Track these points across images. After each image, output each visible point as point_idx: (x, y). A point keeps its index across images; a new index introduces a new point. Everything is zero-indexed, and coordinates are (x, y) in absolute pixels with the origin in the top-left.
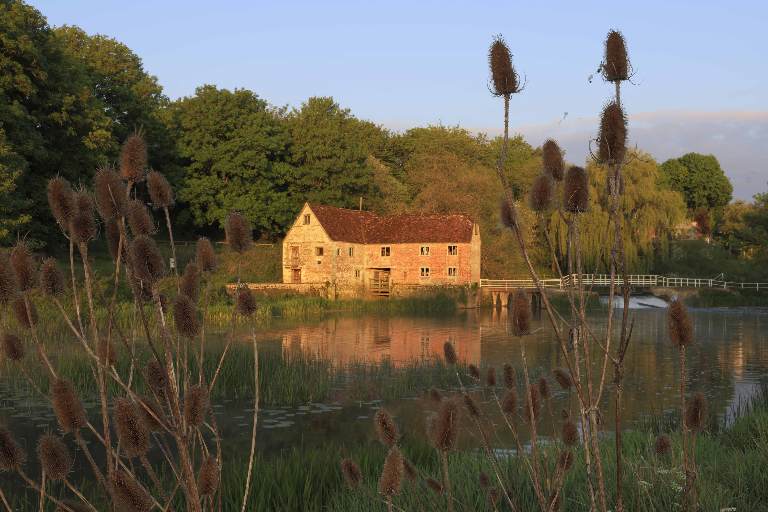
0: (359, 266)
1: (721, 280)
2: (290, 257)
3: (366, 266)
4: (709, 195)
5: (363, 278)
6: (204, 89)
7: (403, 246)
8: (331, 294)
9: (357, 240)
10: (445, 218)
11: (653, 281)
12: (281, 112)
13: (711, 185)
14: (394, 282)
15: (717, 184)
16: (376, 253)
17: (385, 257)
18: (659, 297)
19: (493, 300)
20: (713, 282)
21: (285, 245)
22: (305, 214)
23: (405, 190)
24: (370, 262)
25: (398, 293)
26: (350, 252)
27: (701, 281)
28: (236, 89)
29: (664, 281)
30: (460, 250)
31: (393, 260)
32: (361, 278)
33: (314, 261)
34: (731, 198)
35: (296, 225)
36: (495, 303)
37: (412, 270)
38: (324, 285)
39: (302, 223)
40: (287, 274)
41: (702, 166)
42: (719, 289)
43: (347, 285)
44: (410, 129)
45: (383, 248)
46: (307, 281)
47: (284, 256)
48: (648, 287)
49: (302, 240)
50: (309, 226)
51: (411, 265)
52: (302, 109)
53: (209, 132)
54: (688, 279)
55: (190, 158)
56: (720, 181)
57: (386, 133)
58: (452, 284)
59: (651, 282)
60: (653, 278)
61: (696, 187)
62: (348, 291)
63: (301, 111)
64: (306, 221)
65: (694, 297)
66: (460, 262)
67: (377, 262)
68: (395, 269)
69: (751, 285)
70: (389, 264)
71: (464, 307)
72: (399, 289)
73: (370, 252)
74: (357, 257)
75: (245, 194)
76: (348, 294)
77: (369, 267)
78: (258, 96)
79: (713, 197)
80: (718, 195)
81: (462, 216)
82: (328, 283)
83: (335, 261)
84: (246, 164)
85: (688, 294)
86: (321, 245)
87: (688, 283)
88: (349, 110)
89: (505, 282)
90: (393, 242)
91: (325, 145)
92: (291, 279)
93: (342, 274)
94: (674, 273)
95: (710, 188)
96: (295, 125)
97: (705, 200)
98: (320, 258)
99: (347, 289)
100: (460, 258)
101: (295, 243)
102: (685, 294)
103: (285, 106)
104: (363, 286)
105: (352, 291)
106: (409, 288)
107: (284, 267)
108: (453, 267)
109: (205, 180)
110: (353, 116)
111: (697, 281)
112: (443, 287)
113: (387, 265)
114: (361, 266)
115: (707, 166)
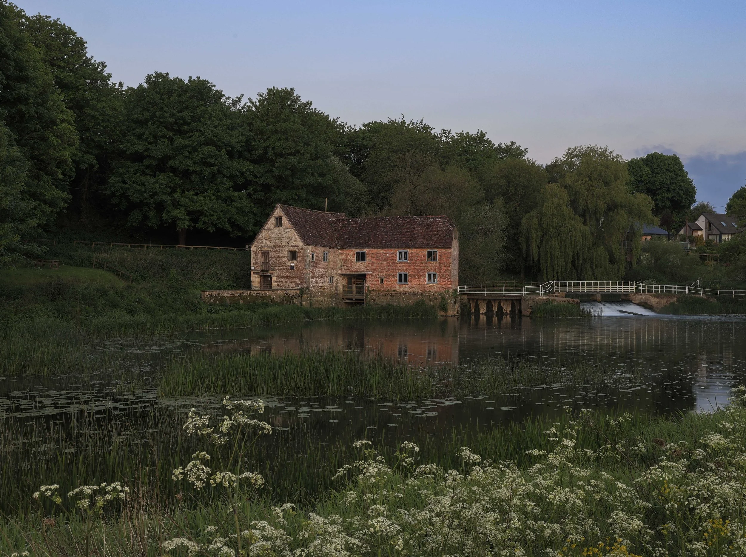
0: (332, 271)
1: (697, 287)
2: (259, 261)
3: (339, 272)
4: (673, 197)
5: (337, 284)
6: (155, 77)
7: (380, 251)
8: (306, 301)
9: (331, 244)
10: (423, 221)
11: (631, 288)
12: (235, 103)
13: (675, 187)
14: (370, 289)
15: (680, 186)
16: (350, 257)
17: (360, 262)
18: (638, 304)
19: (470, 308)
20: (689, 289)
21: (253, 248)
22: (276, 216)
23: (365, 189)
24: (344, 268)
25: (375, 300)
26: (324, 257)
27: (678, 288)
28: (190, 78)
29: (642, 288)
30: (440, 255)
31: (369, 265)
32: (334, 284)
33: (287, 266)
34: (694, 201)
35: (266, 228)
36: (473, 310)
37: (389, 276)
38: (298, 292)
39: (273, 226)
40: (256, 280)
41: (666, 167)
42: (697, 296)
43: (321, 291)
44: (367, 122)
45: (358, 254)
46: (278, 288)
47: (253, 261)
48: (626, 294)
49: (272, 244)
50: (281, 229)
51: (388, 271)
52: (259, 101)
53: (163, 125)
54: (665, 286)
55: (142, 153)
56: (684, 182)
57: (342, 126)
58: (431, 290)
59: (629, 289)
60: (631, 285)
61: (659, 189)
62: (322, 298)
63: (257, 104)
64: (277, 224)
65: (672, 304)
66: (440, 268)
67: (352, 268)
68: (371, 275)
69: (726, 292)
70: (365, 269)
71: (445, 314)
72: (375, 296)
73: (343, 257)
74: (331, 262)
75: (204, 193)
76: (322, 302)
77: (343, 273)
78: (214, 86)
79: (676, 199)
80: (682, 198)
81: (440, 220)
82: (302, 290)
83: (309, 266)
84: (205, 161)
85: (667, 301)
86: (295, 249)
87: (665, 289)
88: (311, 103)
89: (484, 289)
90: (368, 247)
91: (288, 140)
92: (259, 285)
93: (316, 281)
94: (651, 279)
95: (674, 190)
96: (253, 119)
97: (668, 203)
98: (293, 264)
99: (321, 296)
100: (440, 264)
101: (265, 246)
102: (664, 301)
103: (239, 96)
104: (337, 293)
105: (326, 299)
106: (386, 295)
107: (252, 273)
108: (432, 273)
109: (161, 177)
110: (315, 109)
111: (675, 288)
112: (422, 294)
113: (363, 271)
114: (335, 272)
115: (671, 166)
